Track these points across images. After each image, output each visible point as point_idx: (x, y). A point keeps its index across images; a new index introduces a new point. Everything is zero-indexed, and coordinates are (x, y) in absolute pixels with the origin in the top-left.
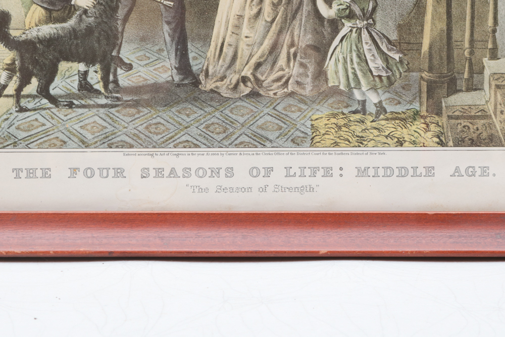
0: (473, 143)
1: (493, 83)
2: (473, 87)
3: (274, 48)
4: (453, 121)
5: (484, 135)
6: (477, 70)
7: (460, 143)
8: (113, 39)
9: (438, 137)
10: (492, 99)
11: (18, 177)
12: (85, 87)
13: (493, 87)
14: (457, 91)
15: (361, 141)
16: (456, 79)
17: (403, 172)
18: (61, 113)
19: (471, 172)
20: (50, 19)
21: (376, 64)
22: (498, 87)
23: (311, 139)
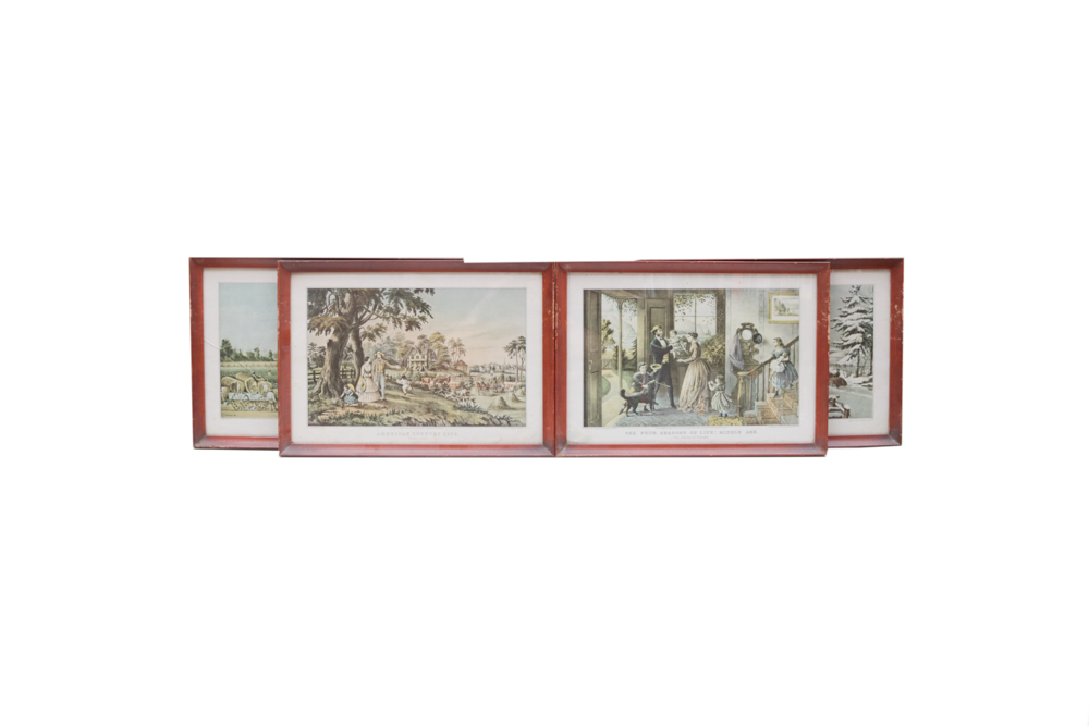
0: (752, 424)
2: (751, 409)
3: (697, 399)
4: (746, 418)
5: (755, 422)
7: (748, 424)
8: (653, 397)
9: (742, 423)
10: (757, 412)
11: (627, 434)
12: (646, 410)
13: (757, 409)
14: (747, 410)
15: (721, 424)
17: (732, 432)
18: (639, 417)
19: (751, 432)
20: (636, 391)
23: (707, 424)
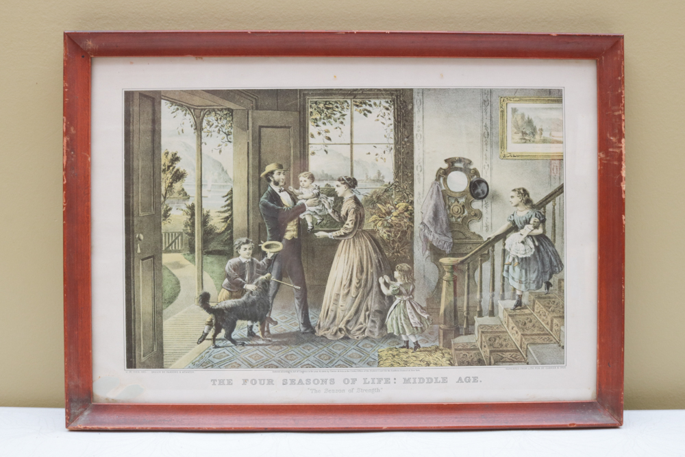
0: (469, 364)
1: (480, 330)
2: (468, 333)
3: (357, 312)
4: (457, 352)
5: (475, 359)
6: (471, 323)
7: (461, 364)
8: (267, 308)
9: (449, 361)
10: (480, 339)
11: (214, 384)
12: (251, 334)
13: (480, 332)
14: (459, 335)
15: (406, 364)
16: (459, 328)
17: (430, 380)
18: (238, 349)
19: (468, 380)
20: (231, 297)
21: (414, 320)
22: (483, 332)
23: (378, 362)
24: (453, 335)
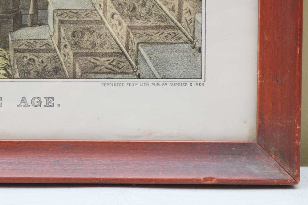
1: (57, 19)
2: (38, 22)
4: (19, 54)
5: (49, 67)
6: (41, 6)
9: (5, 69)
10: (56, 34)
13: (57, 22)
14: (22, 26)
16: (22, 15)
19: (37, 102)
22: (61, 22)
24: (11, 26)
